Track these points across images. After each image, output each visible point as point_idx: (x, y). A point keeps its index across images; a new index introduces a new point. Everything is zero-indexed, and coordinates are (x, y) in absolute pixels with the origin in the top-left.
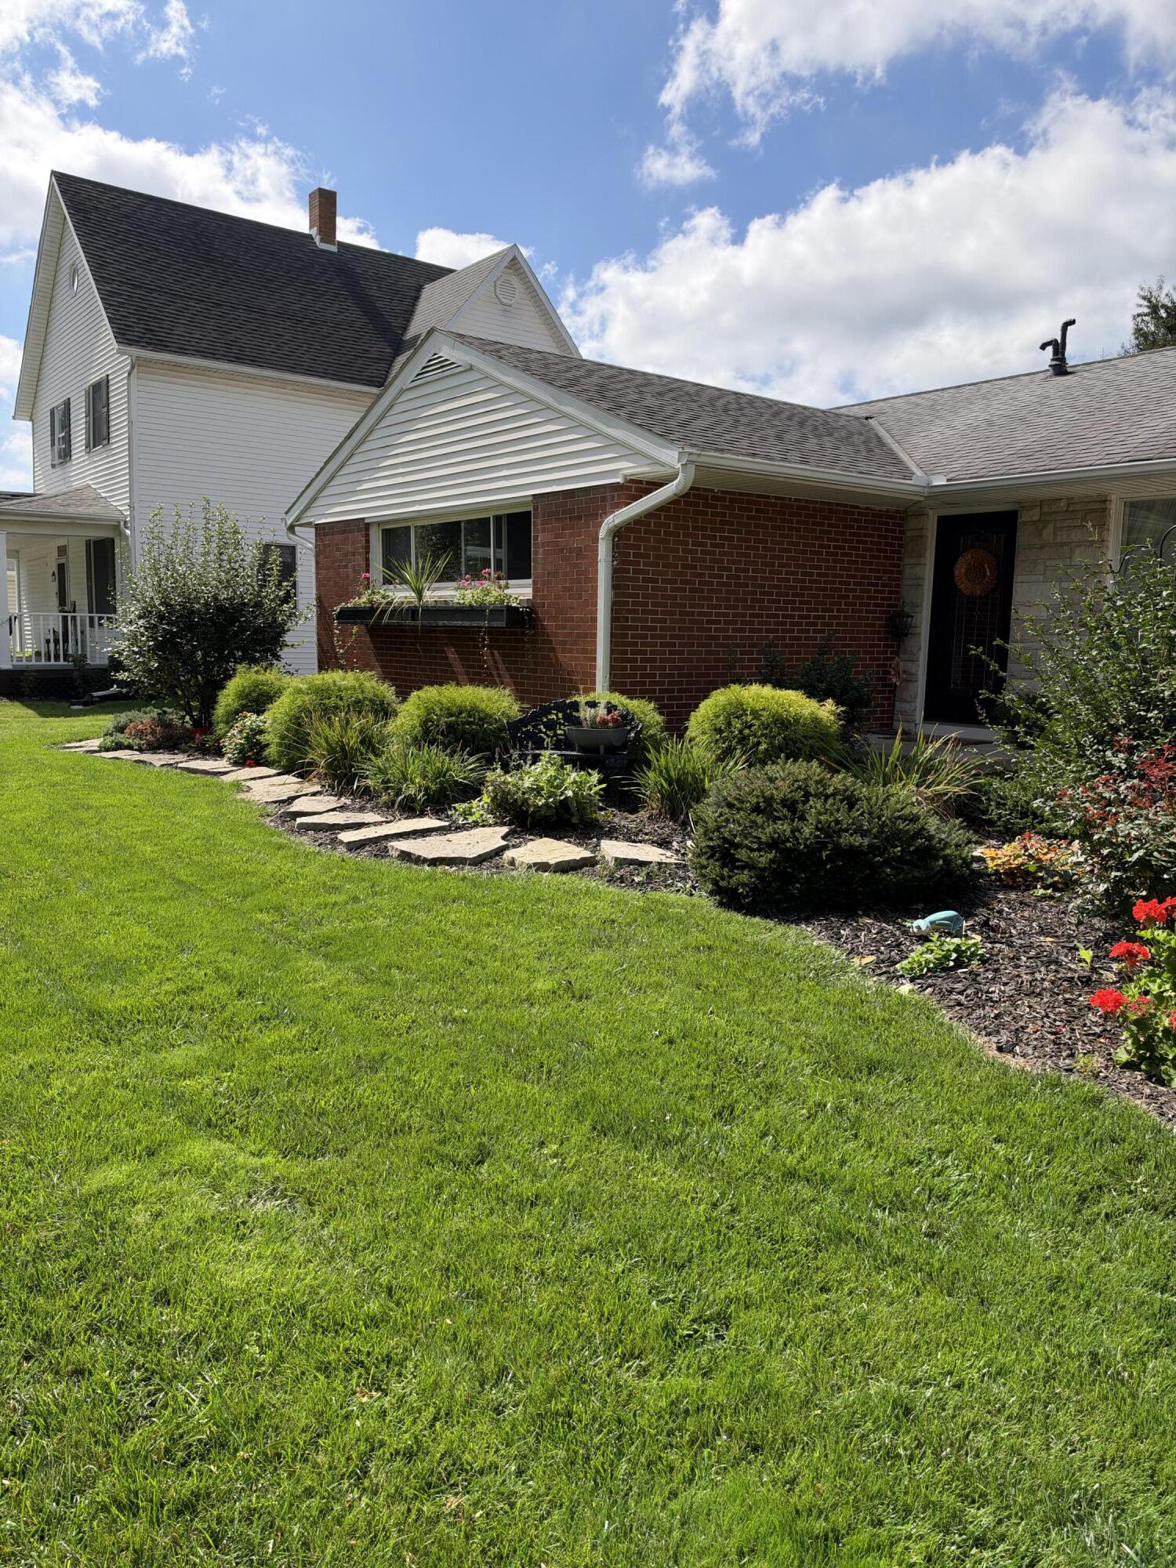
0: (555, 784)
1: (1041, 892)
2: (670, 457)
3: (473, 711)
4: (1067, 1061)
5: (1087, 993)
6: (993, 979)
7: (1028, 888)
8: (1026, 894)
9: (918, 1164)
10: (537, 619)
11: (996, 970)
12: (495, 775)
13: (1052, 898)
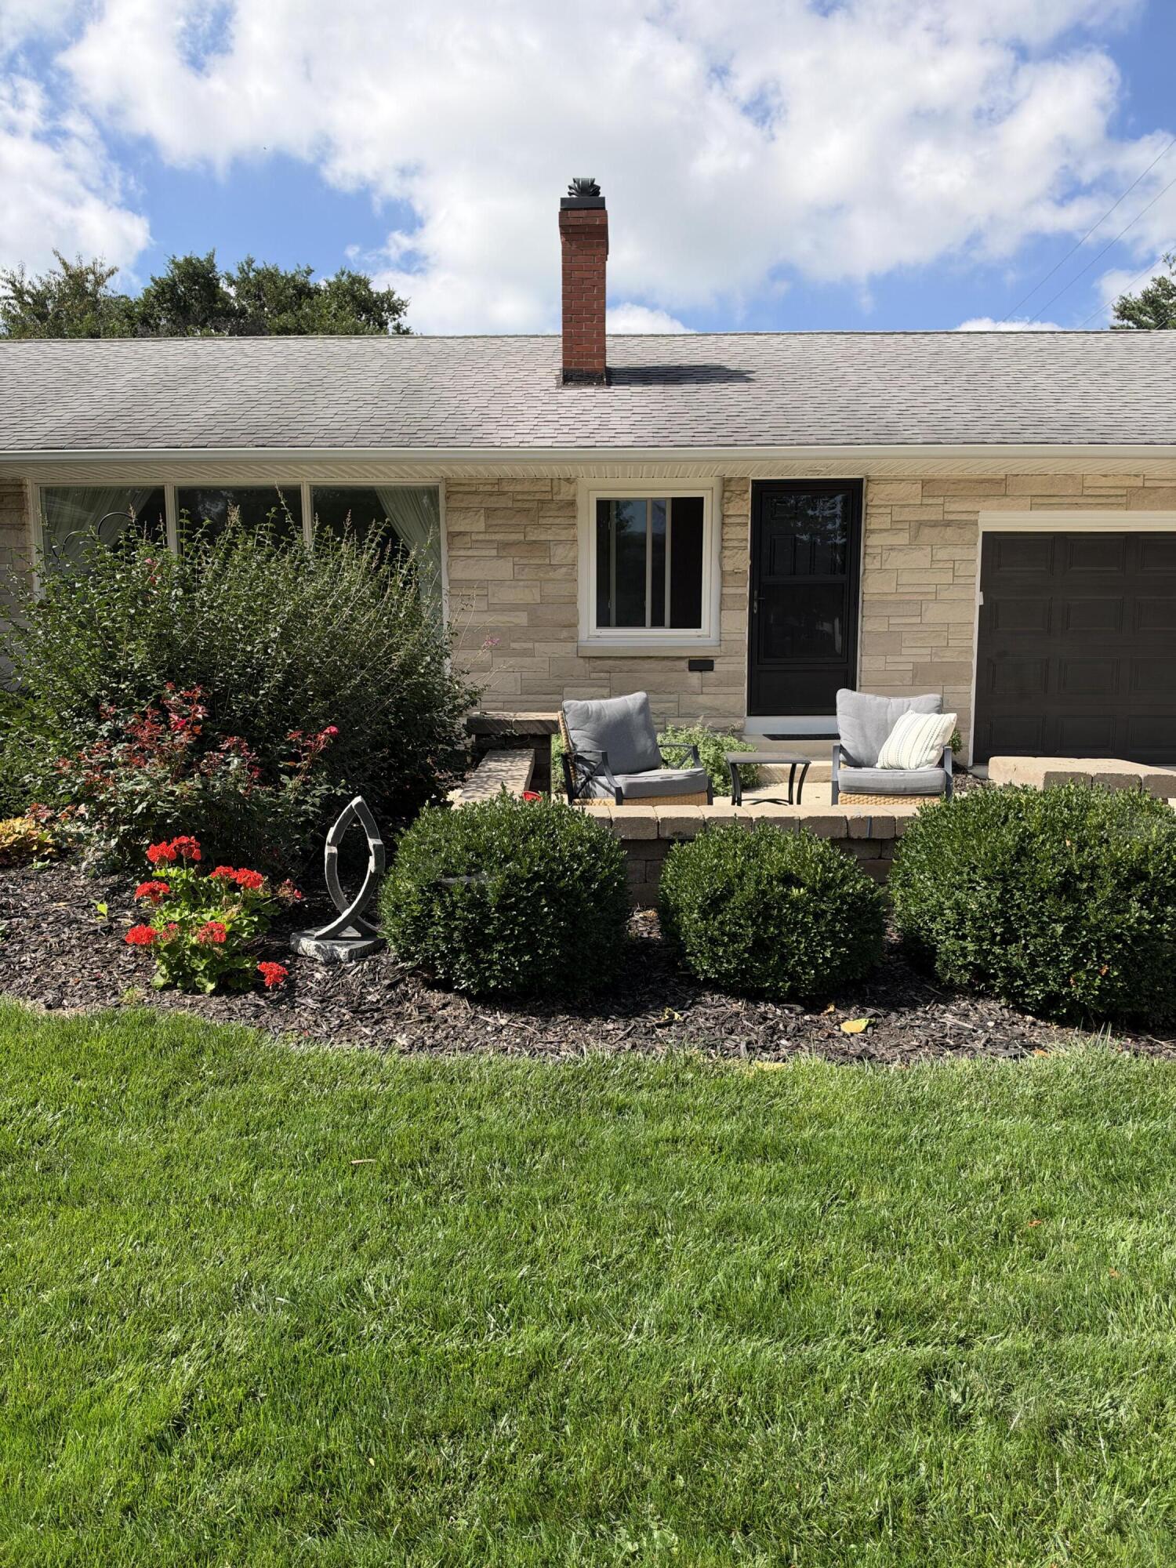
1: (40, 864)
4: (113, 999)
5: (112, 940)
6: (21, 949)
7: (24, 864)
8: (24, 869)
9: (11, 1121)
11: (22, 941)
13: (50, 868)
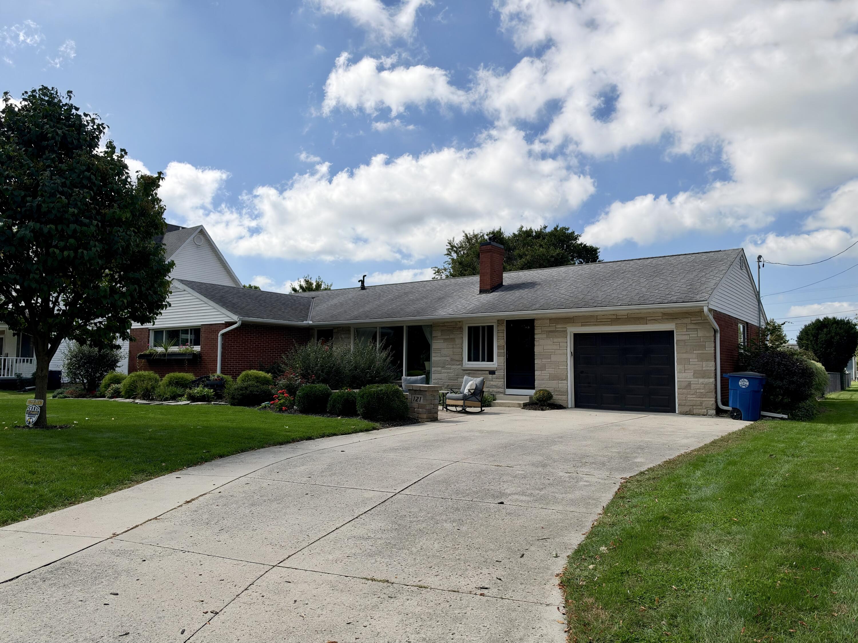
0: (201, 391)
2: (235, 318)
3: (182, 378)
10: (202, 356)
12: (188, 390)
